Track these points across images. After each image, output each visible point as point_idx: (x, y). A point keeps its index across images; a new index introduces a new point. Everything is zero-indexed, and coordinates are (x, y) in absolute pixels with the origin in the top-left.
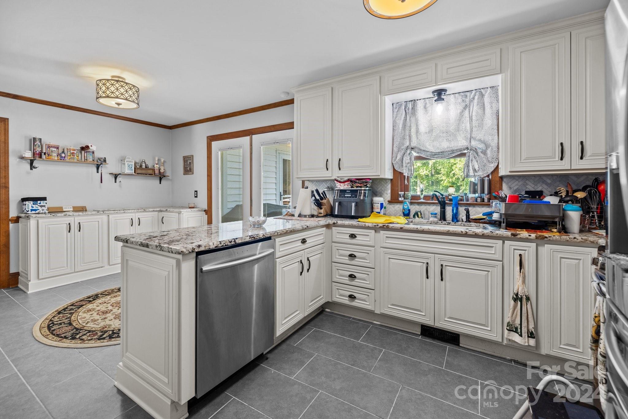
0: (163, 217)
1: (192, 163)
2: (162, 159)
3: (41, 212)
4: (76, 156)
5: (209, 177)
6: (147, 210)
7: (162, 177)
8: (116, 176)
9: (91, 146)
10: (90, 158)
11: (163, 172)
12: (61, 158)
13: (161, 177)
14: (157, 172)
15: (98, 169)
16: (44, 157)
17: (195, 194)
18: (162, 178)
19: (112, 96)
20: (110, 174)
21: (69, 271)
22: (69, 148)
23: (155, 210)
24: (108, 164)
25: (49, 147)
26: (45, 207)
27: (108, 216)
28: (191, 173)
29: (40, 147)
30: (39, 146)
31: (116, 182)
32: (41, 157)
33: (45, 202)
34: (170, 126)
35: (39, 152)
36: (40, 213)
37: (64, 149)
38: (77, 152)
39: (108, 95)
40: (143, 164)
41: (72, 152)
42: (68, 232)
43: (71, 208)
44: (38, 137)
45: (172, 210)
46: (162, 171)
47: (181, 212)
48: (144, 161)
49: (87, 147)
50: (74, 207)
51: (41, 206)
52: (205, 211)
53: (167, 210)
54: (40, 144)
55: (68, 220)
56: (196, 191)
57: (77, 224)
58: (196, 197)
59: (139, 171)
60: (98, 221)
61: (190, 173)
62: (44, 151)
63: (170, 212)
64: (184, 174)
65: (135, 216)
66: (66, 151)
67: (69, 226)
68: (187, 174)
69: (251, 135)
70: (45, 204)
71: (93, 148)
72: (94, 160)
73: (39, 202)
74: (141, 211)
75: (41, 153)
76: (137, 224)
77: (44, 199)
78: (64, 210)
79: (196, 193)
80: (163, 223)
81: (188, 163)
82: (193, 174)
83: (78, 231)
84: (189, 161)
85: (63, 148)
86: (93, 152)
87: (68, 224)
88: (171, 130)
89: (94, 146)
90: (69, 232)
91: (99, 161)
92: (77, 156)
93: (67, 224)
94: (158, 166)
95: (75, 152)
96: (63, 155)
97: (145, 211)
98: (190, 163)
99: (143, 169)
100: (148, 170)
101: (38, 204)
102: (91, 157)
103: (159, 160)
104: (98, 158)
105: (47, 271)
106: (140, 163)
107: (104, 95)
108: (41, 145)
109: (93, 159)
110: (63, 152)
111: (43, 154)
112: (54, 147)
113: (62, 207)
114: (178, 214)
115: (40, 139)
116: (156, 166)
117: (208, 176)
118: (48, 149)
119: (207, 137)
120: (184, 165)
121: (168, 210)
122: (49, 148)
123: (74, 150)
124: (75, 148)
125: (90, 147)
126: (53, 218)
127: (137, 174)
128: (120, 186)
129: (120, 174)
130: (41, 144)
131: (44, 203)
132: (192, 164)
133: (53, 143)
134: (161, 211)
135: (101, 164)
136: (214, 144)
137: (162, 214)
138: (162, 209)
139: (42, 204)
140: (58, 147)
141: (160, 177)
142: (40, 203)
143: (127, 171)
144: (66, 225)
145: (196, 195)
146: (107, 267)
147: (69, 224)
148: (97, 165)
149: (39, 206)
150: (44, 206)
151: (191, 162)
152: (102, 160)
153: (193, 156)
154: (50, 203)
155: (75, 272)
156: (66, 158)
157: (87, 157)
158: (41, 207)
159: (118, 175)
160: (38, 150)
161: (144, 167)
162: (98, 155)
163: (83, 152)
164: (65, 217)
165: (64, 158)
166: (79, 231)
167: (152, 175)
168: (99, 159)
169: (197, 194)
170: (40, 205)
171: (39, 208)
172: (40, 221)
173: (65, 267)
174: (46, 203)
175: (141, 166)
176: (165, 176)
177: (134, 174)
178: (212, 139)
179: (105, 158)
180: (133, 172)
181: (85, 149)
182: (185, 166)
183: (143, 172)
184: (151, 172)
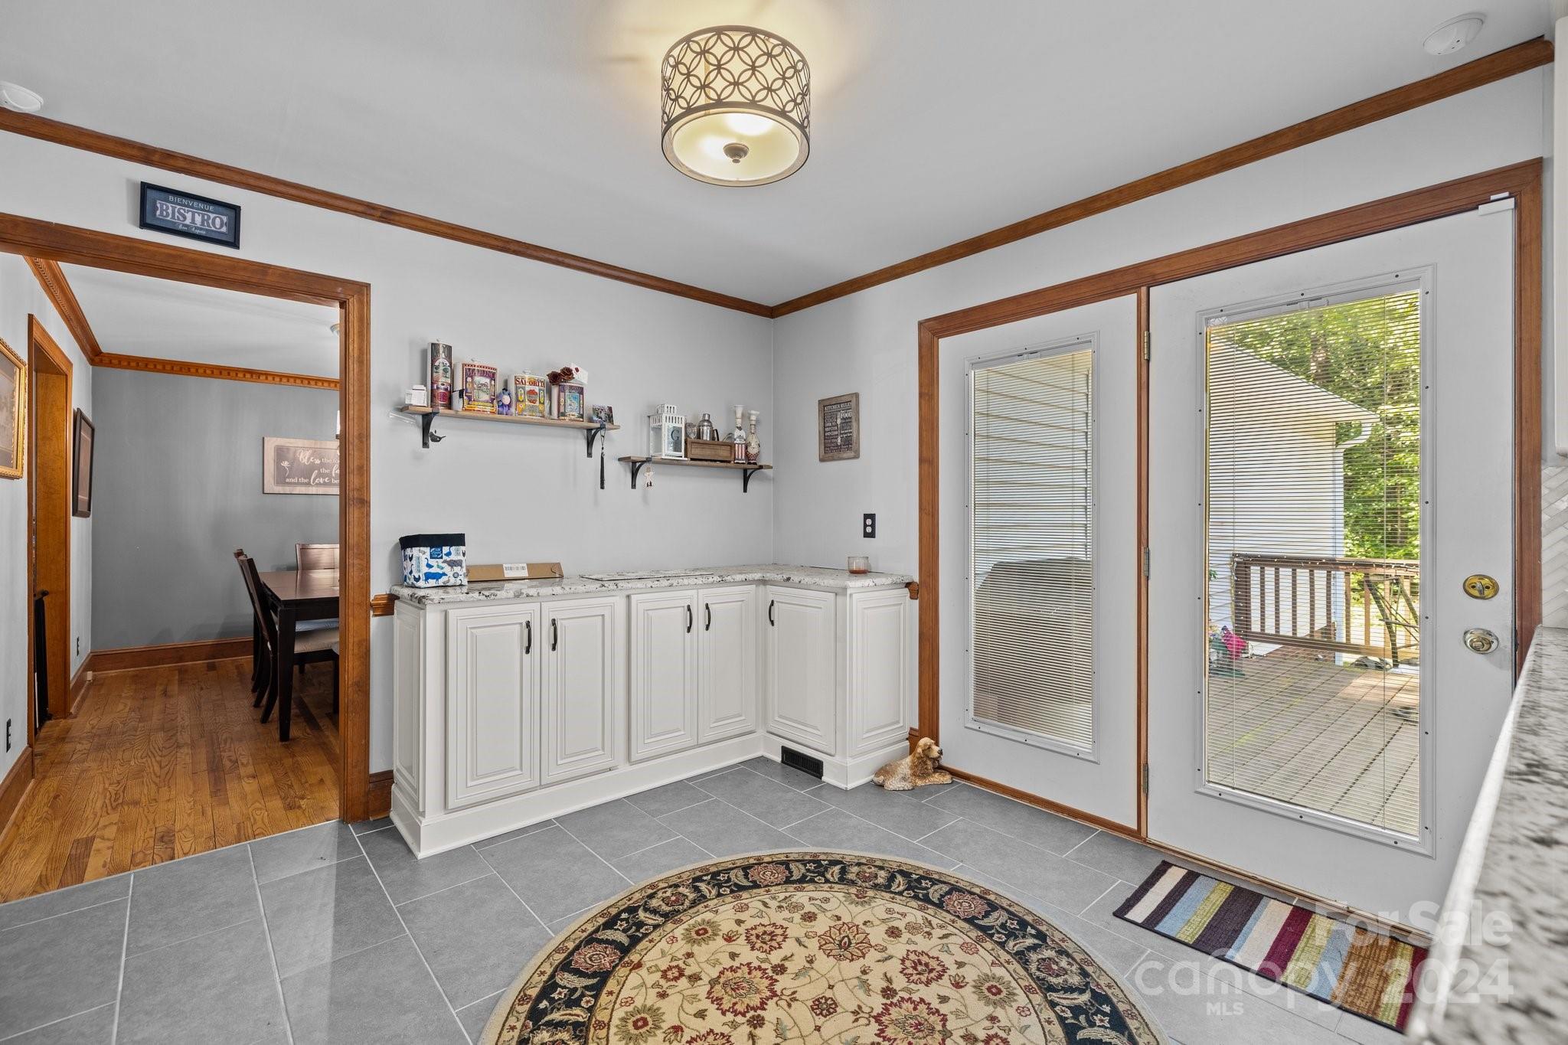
0: (773, 602)
1: (853, 420)
2: (753, 412)
3: (452, 581)
4: (537, 404)
5: (926, 466)
6: (729, 578)
7: (749, 472)
8: (635, 467)
9: (577, 370)
10: (572, 411)
11: (757, 455)
12: (501, 409)
13: (749, 470)
14: (740, 453)
15: (590, 443)
16: (458, 403)
17: (865, 526)
18: (750, 474)
19: (736, 97)
20: (620, 460)
21: (525, 783)
22: (520, 375)
23: (750, 577)
24: (618, 427)
25: (469, 372)
26: (461, 566)
27: (628, 597)
28: (852, 454)
29: (449, 375)
30: (445, 371)
31: (634, 486)
32: (449, 406)
33: (462, 548)
34: (772, 306)
35: (446, 389)
36: (448, 584)
37: (506, 382)
38: (540, 390)
39: (719, 96)
40: (705, 428)
41: (528, 388)
42: (524, 651)
43: (523, 568)
44: (443, 341)
45: (807, 580)
46: (753, 451)
47: (845, 589)
48: (707, 418)
49: (567, 373)
50: (531, 567)
51: (453, 564)
52: (908, 585)
53: (788, 579)
54: (448, 364)
55: (524, 611)
56: (872, 517)
57: (547, 624)
58: (872, 535)
59: (696, 452)
60: (603, 616)
61: (845, 455)
62: (459, 386)
63: (800, 585)
64: (822, 460)
65: (697, 597)
66: (512, 387)
67: (526, 631)
68: (833, 460)
69: (1144, 289)
70: (461, 557)
71: (581, 378)
72: (582, 416)
73: (446, 549)
74: (712, 583)
75: (450, 392)
76: (703, 627)
77: (458, 540)
78: (508, 574)
79: (869, 522)
80: (772, 623)
81: (839, 421)
82: (857, 456)
83: (551, 648)
84: (840, 415)
85: (505, 378)
86: (581, 391)
87: (524, 624)
88: (772, 320)
89: (585, 372)
90: (528, 651)
91: (595, 418)
92: (540, 402)
93: (521, 624)
94: (742, 433)
95: (537, 389)
96: (506, 400)
97: (723, 582)
98: (847, 422)
99: (706, 443)
100: (718, 447)
101: (445, 557)
102: (575, 405)
103: (746, 416)
104: (594, 410)
105: (469, 785)
106: (697, 425)
107: (703, 101)
108: (450, 366)
109: (581, 413)
110: (505, 389)
111: (456, 395)
112: (484, 374)
113: (501, 566)
114: (833, 595)
115: (449, 349)
116: (737, 433)
117: (921, 460)
118: (469, 379)
119: (920, 324)
120: (822, 429)
121: (795, 578)
122: (472, 377)
123: (534, 383)
124: (536, 377)
125: (575, 375)
126: (489, 604)
127: (692, 459)
128: (645, 499)
129: (648, 460)
130: (451, 363)
131: (458, 554)
132: (854, 424)
133: (480, 360)
134: (764, 582)
135: (602, 427)
136: (947, 346)
137: (773, 593)
138: (769, 576)
139: (453, 557)
140: (494, 374)
141: (745, 471)
142: (448, 554)
143: (667, 451)
144: (518, 627)
145: (869, 530)
146: (625, 768)
147: (528, 625)
148: (589, 430)
149: (445, 562)
150: (458, 563)
151: (850, 418)
152: (603, 415)
153: (857, 395)
154: (472, 554)
155: (542, 786)
156: (513, 410)
157: (565, 405)
158: (452, 567)
159: (643, 462)
160: (443, 381)
161: (706, 437)
162: (594, 399)
163: (555, 390)
164: (518, 600)
165: (507, 408)
166: (554, 648)
167: (729, 462)
168: (597, 411)
169: (873, 526)
170: (448, 559)
171: (447, 569)
172: (452, 614)
173: (516, 770)
174: (464, 554)
175: (699, 435)
176: (761, 467)
177: (683, 458)
178: (936, 329)
179: (610, 409)
180: (682, 453)
181: (560, 378)
182: (825, 432)
183: (707, 453)
184: (724, 453)
